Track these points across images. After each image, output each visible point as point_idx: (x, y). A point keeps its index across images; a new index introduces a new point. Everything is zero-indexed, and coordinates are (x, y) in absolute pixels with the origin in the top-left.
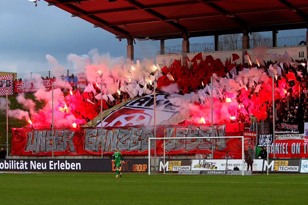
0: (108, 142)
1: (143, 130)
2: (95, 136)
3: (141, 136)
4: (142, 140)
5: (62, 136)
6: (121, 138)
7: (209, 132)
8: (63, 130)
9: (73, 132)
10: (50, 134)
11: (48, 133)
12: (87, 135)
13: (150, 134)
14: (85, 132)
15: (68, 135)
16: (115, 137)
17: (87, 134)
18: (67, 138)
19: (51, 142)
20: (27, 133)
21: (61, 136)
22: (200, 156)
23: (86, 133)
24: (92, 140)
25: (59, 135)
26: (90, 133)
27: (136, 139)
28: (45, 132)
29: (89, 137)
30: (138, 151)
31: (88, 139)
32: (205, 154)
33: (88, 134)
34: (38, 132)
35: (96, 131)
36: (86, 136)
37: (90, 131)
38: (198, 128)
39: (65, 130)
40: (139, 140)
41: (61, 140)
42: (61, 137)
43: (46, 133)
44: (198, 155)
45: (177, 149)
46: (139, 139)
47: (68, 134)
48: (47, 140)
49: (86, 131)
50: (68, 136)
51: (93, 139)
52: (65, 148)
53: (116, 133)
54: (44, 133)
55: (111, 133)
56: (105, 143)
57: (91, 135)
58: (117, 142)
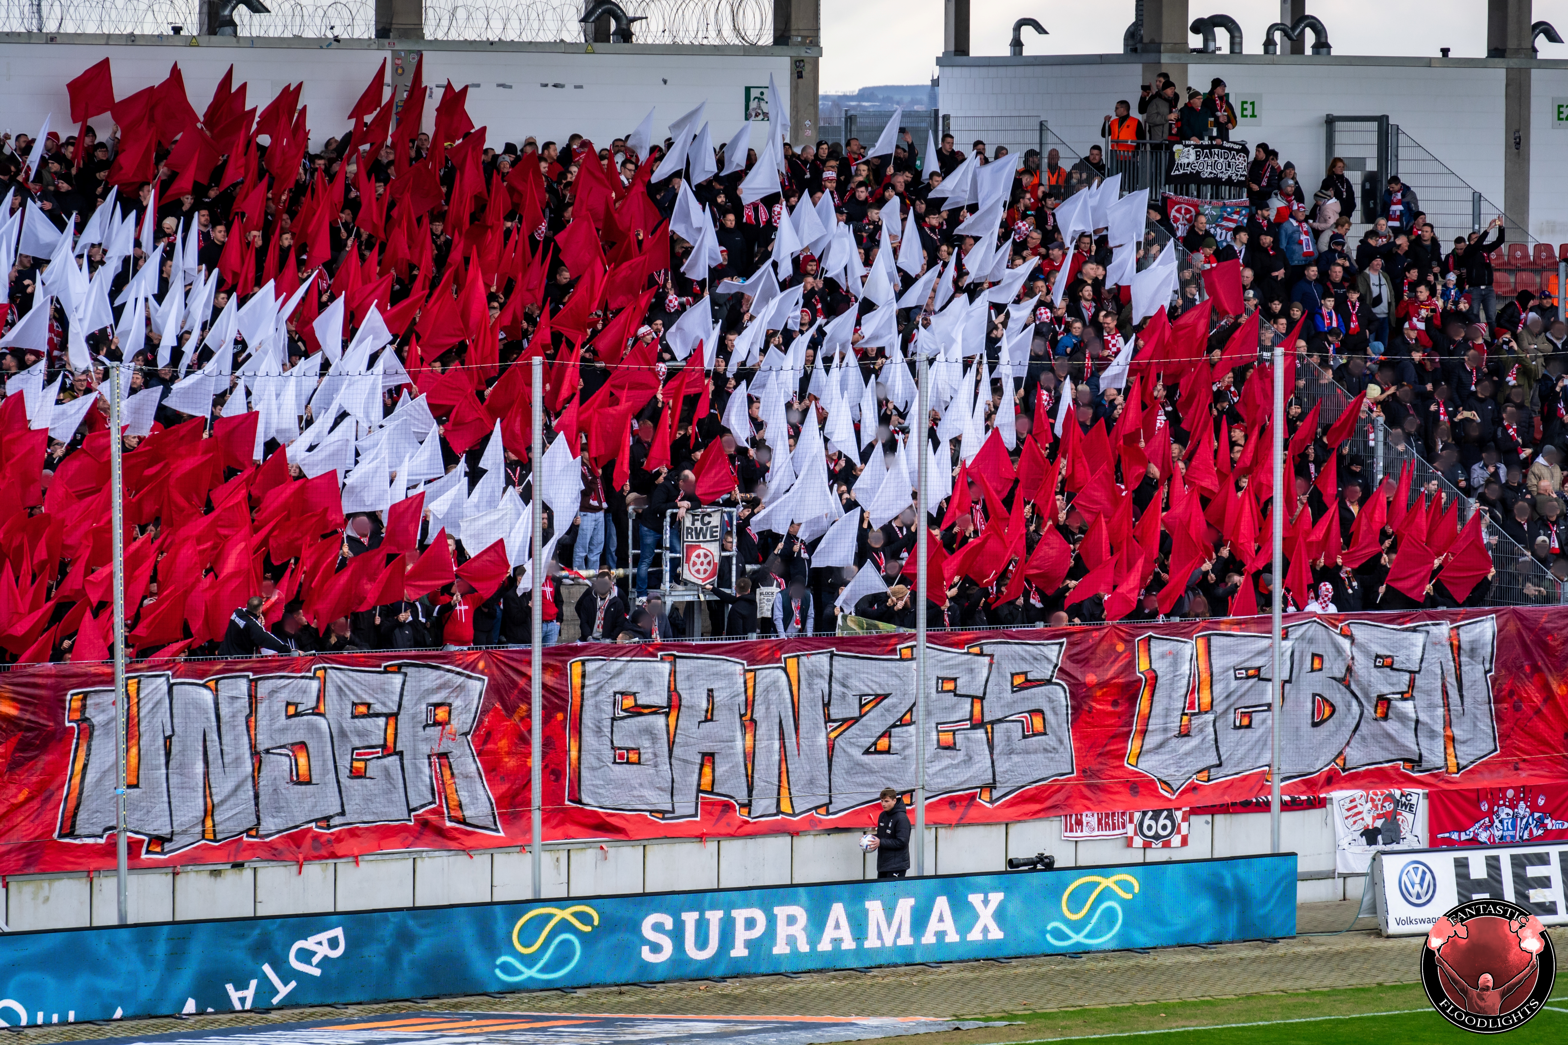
0: (769, 750)
1: (991, 656)
2: (655, 710)
3: (982, 698)
5: (388, 716)
6: (856, 720)
8: (400, 666)
9: (478, 684)
10: (288, 704)
11: (273, 692)
12: (597, 704)
13: (1049, 681)
14: (577, 681)
15: (437, 706)
16: (811, 714)
17: (596, 693)
18: (436, 723)
19: (302, 761)
20: (76, 704)
21: (378, 715)
23: (583, 687)
24: (632, 736)
25: (362, 709)
26: (620, 686)
28: (243, 685)
29: (614, 719)
30: (973, 797)
31: (607, 729)
33: (602, 695)
34: (171, 687)
35: (661, 674)
36: (588, 705)
37: (619, 673)
38: (1345, 636)
39: (410, 671)
40: (973, 727)
41: (384, 746)
42: (381, 721)
43: (252, 696)
44: (1349, 805)
45: (1224, 770)
46: (971, 718)
47: (436, 699)
48: (267, 751)
49: (583, 676)
50: (441, 714)
51: (649, 732)
52: (413, 805)
53: (811, 682)
54: (233, 698)
55: (774, 683)
56: (750, 757)
57: (629, 702)
58: (831, 748)
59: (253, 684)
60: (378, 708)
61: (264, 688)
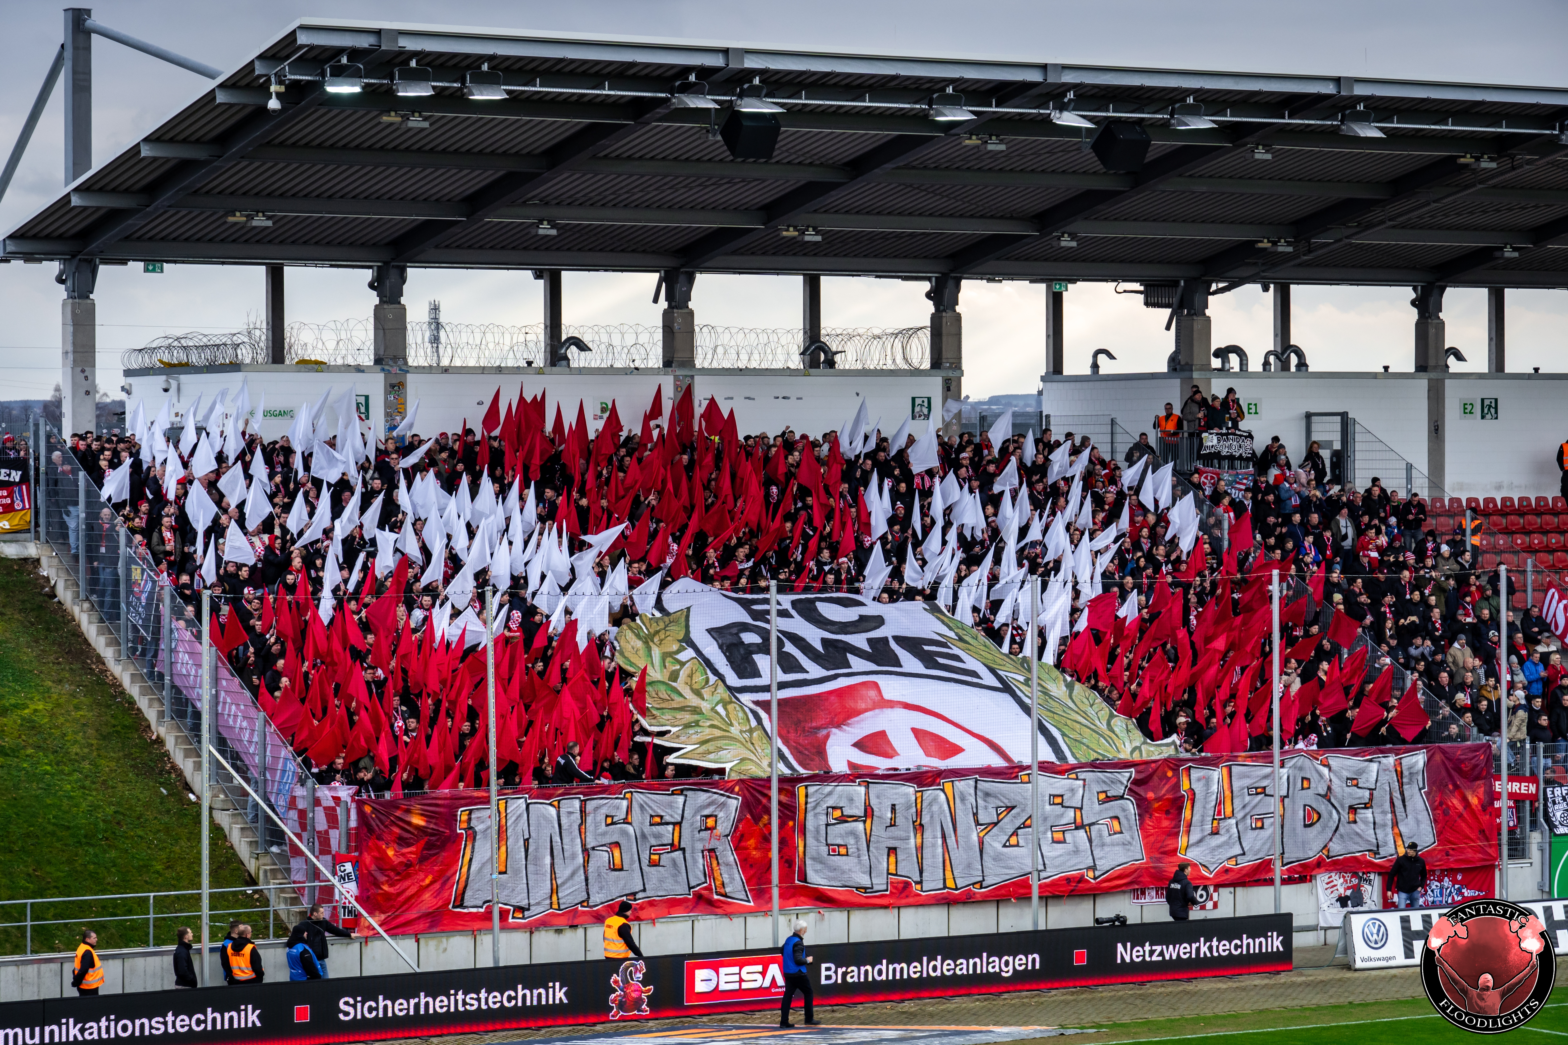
0: (934, 845)
1: (1084, 780)
2: (856, 819)
3: (1081, 809)
4: (1090, 825)
5: (674, 824)
6: (996, 824)
7: (1367, 780)
8: (682, 790)
9: (736, 802)
10: (607, 816)
11: (597, 808)
12: (816, 815)
13: (1122, 797)
14: (802, 799)
15: (707, 817)
17: (815, 808)
18: (707, 829)
19: (617, 855)
20: (465, 818)
21: (668, 824)
22: (1335, 883)
23: (806, 803)
24: (841, 836)
25: (658, 820)
26: (831, 802)
27: (1064, 822)
28: (577, 804)
29: (827, 825)
30: (1082, 875)
31: (823, 832)
32: (1355, 875)
33: (819, 810)
34: (528, 806)
35: (859, 794)
36: (810, 816)
37: (830, 794)
38: (1324, 765)
39: (689, 793)
40: (1077, 828)
41: (672, 845)
42: (670, 828)
43: (583, 811)
44: (1327, 881)
45: (1246, 858)
46: (1075, 822)
47: (707, 812)
48: (593, 849)
49: (807, 796)
50: (710, 823)
52: (692, 885)
53: (963, 799)
54: (570, 813)
55: (937, 800)
56: (920, 849)
57: (838, 813)
58: (981, 842)
59: (583, 803)
60: (668, 818)
61: (590, 805)
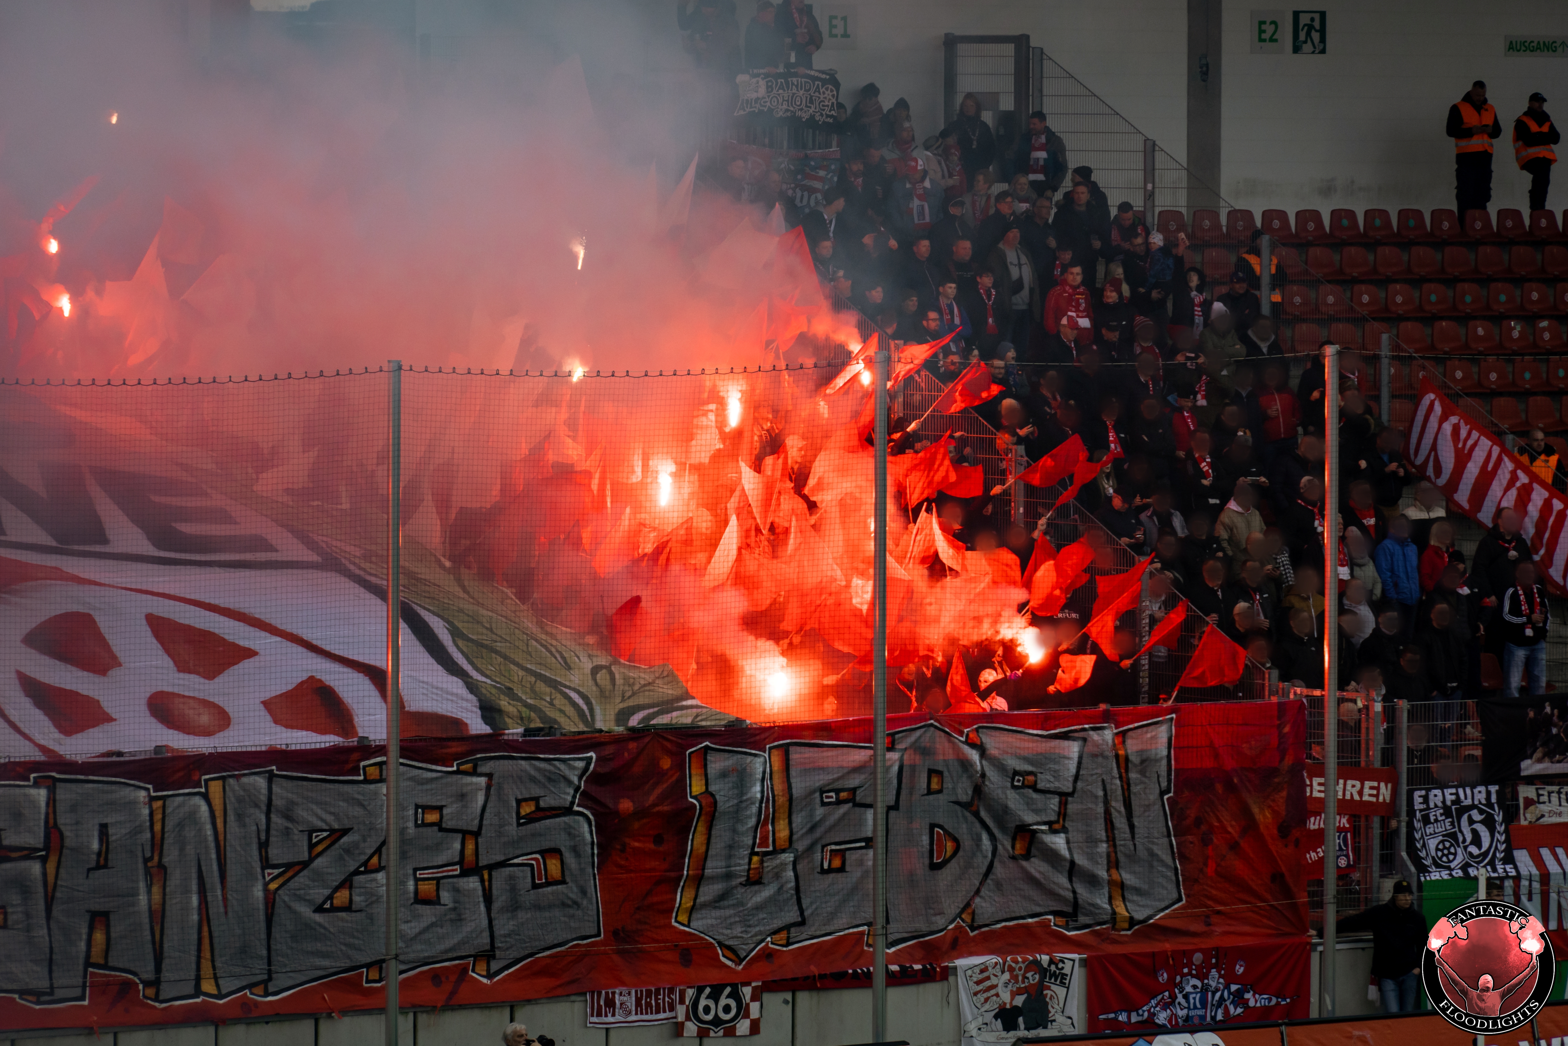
0: (185, 909)
1: (490, 776)
2: (26, 854)
3: (477, 834)
4: (493, 866)
6: (305, 866)
7: (1057, 775)
13: (566, 811)
16: (242, 858)
27: (440, 859)
30: (464, 970)
35: (35, 804)
40: (464, 875)
46: (461, 862)
51: (19, 884)
53: (242, 814)
55: (192, 816)
56: (158, 918)
58: (270, 905)
